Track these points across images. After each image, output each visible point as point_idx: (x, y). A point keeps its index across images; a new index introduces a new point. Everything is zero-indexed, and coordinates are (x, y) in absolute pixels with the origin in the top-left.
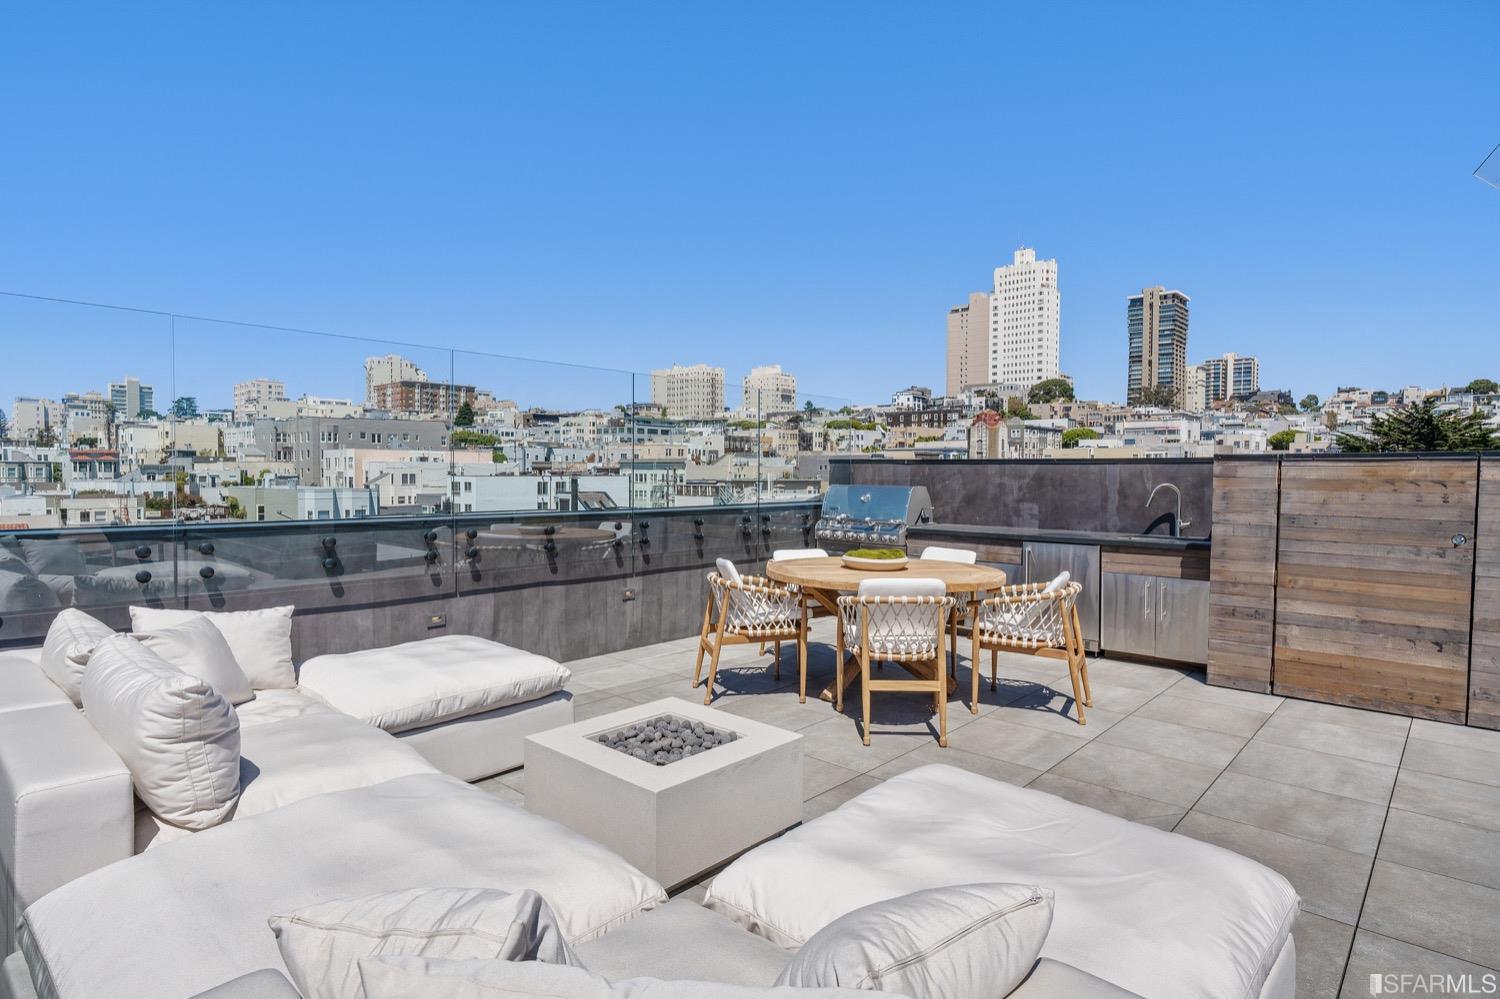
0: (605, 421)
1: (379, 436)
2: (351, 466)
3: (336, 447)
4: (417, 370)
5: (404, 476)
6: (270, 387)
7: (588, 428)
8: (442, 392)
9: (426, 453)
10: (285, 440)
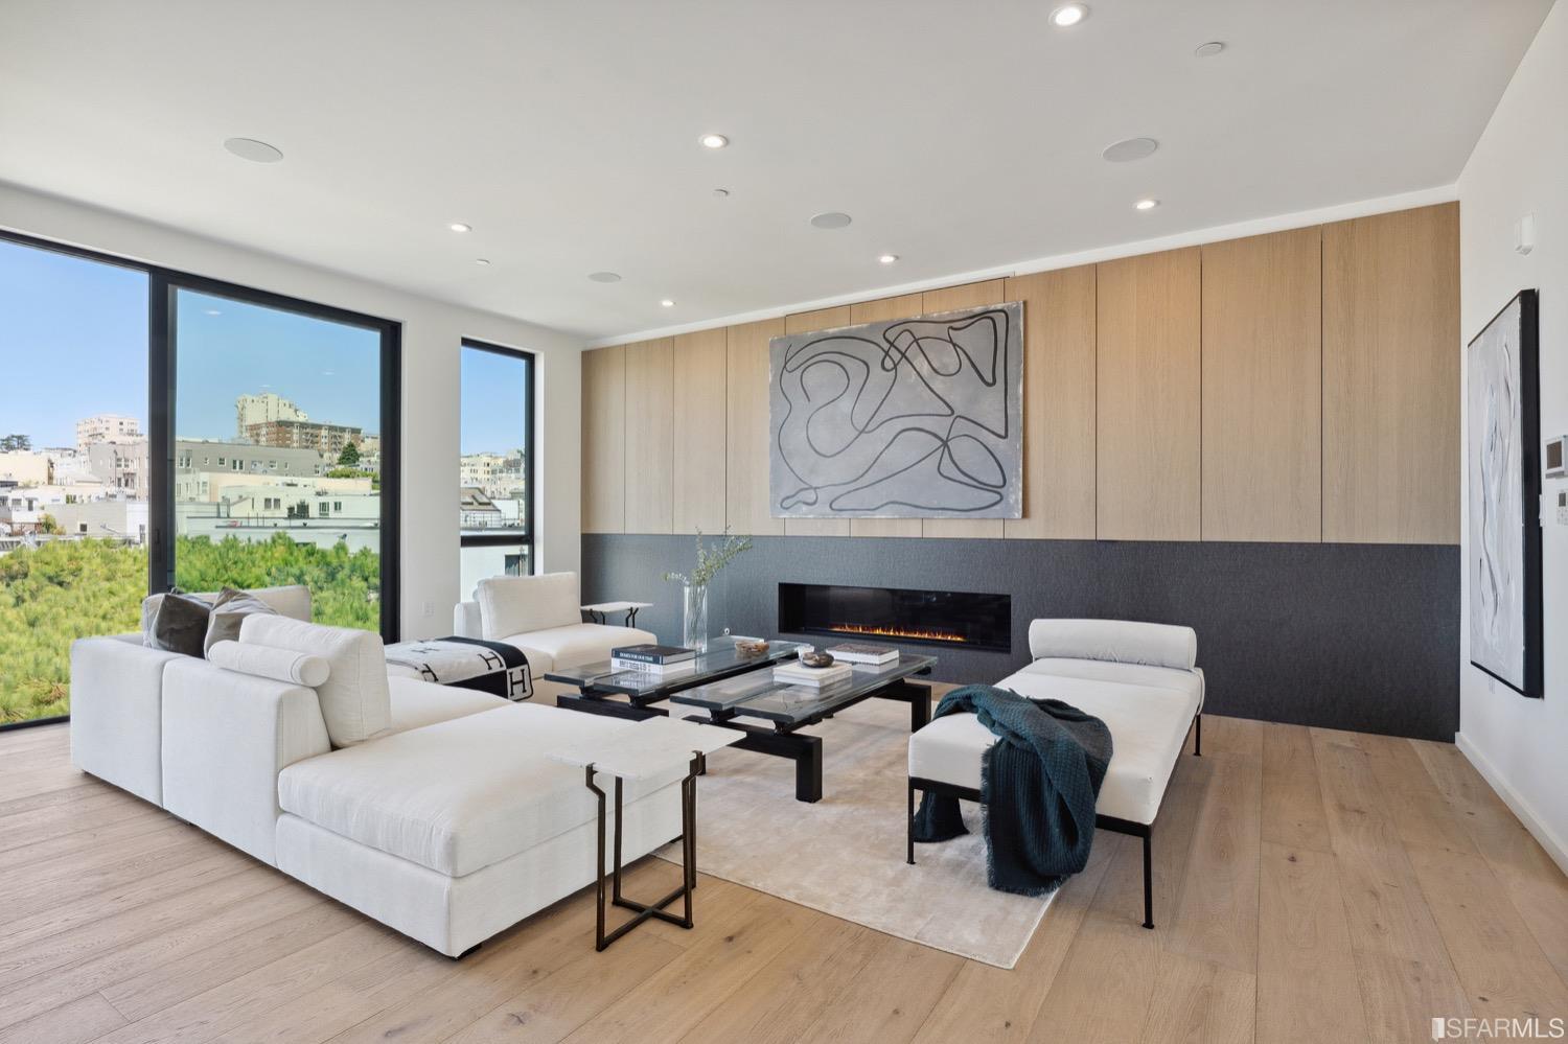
0: (500, 462)
1: (241, 463)
2: (204, 491)
3: (188, 472)
4: (296, 411)
5: (268, 501)
6: (121, 424)
7: (481, 469)
8: (324, 432)
9: (295, 480)
10: (127, 466)
